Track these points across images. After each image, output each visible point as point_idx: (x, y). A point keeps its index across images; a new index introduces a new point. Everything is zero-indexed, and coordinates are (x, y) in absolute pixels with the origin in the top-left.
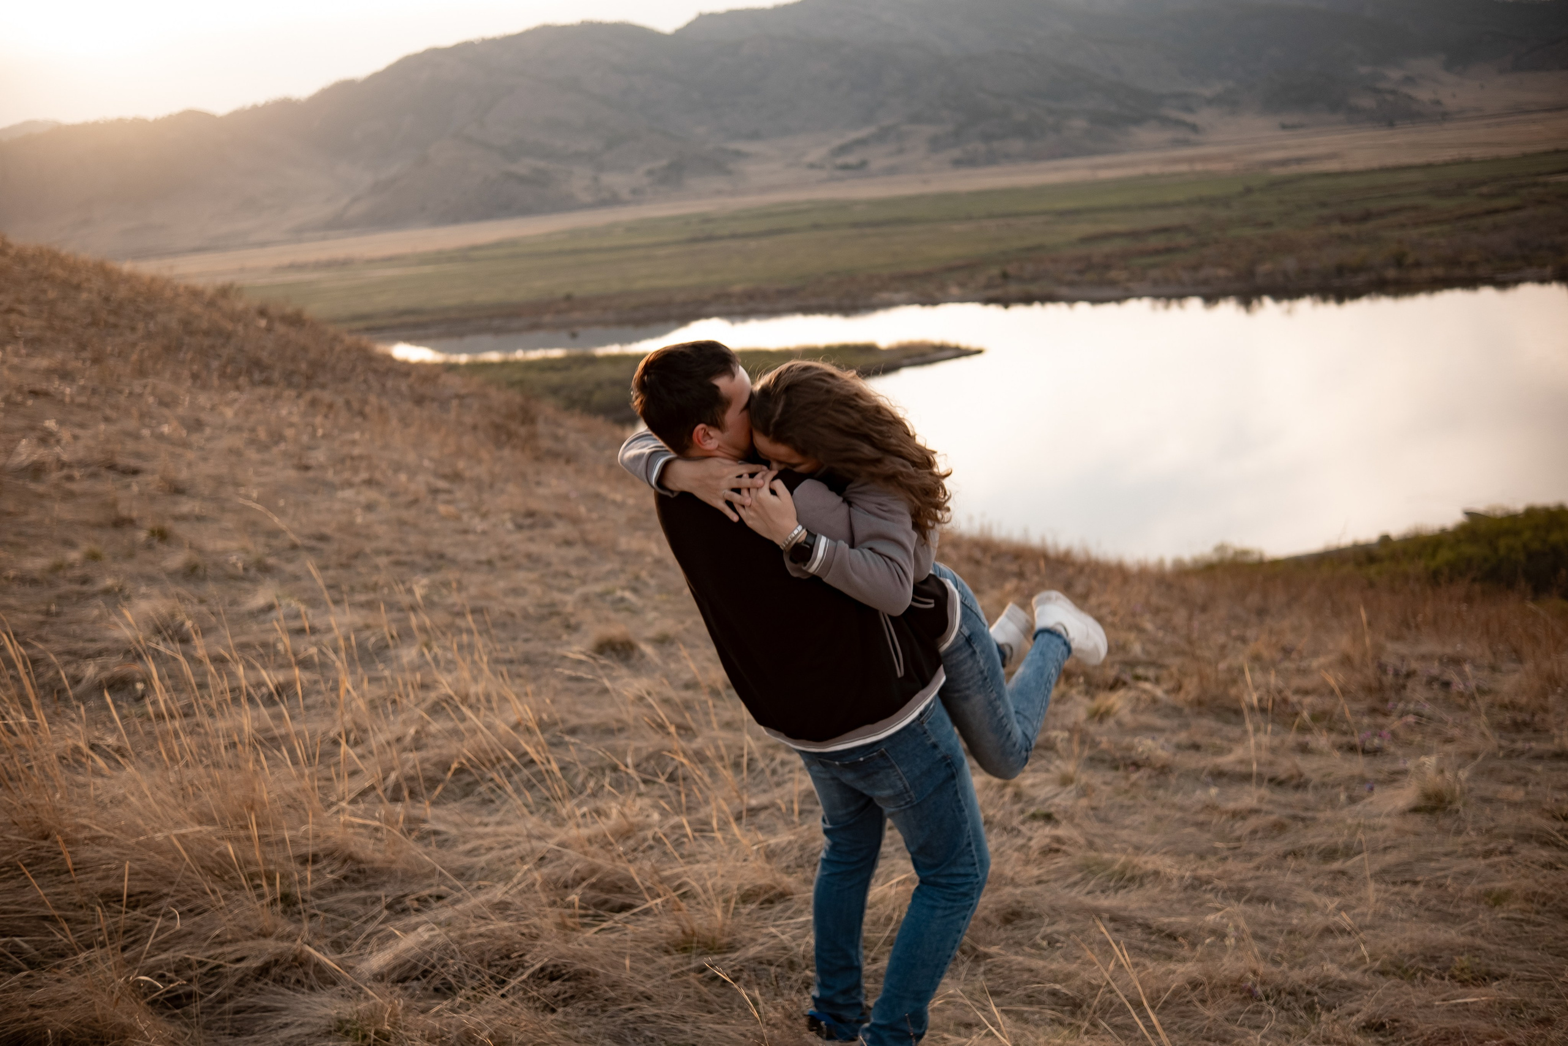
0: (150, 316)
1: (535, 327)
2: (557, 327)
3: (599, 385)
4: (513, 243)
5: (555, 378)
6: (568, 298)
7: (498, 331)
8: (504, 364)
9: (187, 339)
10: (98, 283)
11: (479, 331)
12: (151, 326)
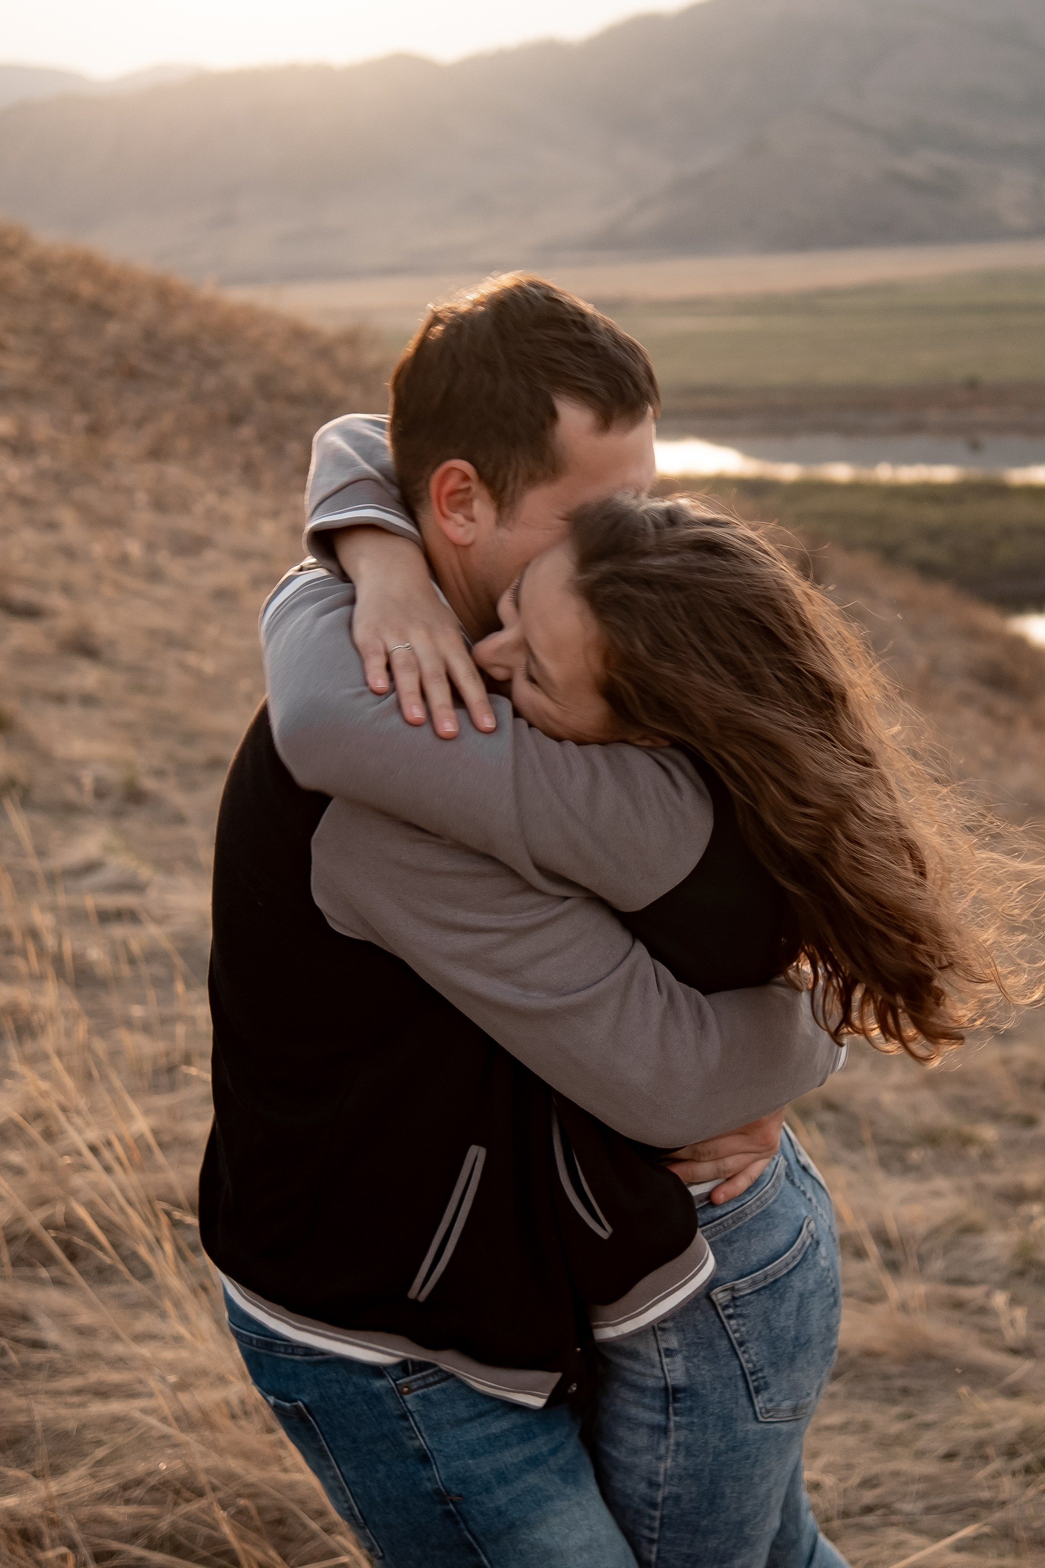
0: (212, 365)
1: (913, 428)
2: (947, 430)
3: (1008, 532)
4: (890, 288)
5: (935, 515)
6: (972, 385)
7: (849, 431)
8: (854, 488)
9: (261, 406)
10: (147, 309)
11: (820, 428)
12: (211, 382)
